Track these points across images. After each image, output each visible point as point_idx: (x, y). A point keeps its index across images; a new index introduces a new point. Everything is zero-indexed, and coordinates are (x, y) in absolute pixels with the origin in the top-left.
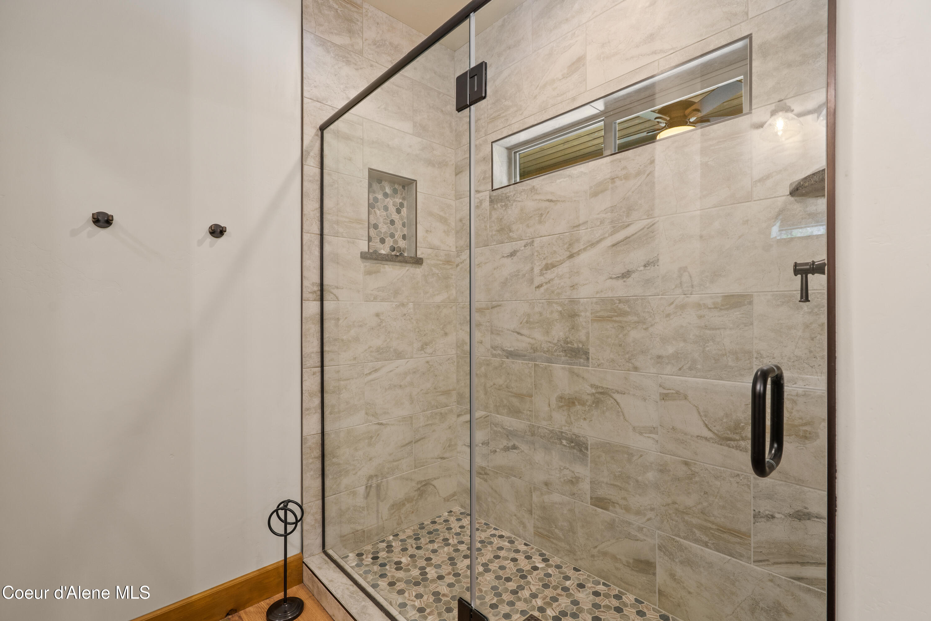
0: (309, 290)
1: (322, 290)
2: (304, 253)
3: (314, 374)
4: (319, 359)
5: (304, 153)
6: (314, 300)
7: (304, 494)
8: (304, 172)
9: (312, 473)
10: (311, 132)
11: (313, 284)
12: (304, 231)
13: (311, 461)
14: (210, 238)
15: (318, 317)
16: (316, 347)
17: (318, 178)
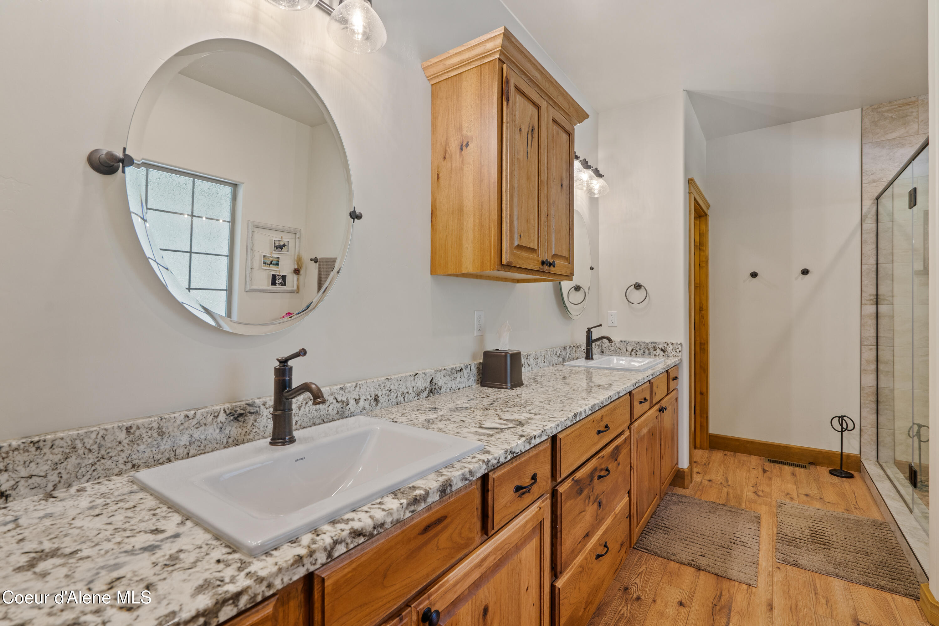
0: (867, 299)
1: (877, 299)
2: (863, 277)
3: (871, 349)
4: (876, 341)
5: (863, 217)
6: (871, 305)
7: (862, 420)
8: (863, 229)
9: (868, 409)
10: (868, 203)
11: (870, 295)
12: (863, 263)
13: (867, 402)
14: (802, 276)
15: (875, 315)
16: (873, 333)
17: (875, 229)
